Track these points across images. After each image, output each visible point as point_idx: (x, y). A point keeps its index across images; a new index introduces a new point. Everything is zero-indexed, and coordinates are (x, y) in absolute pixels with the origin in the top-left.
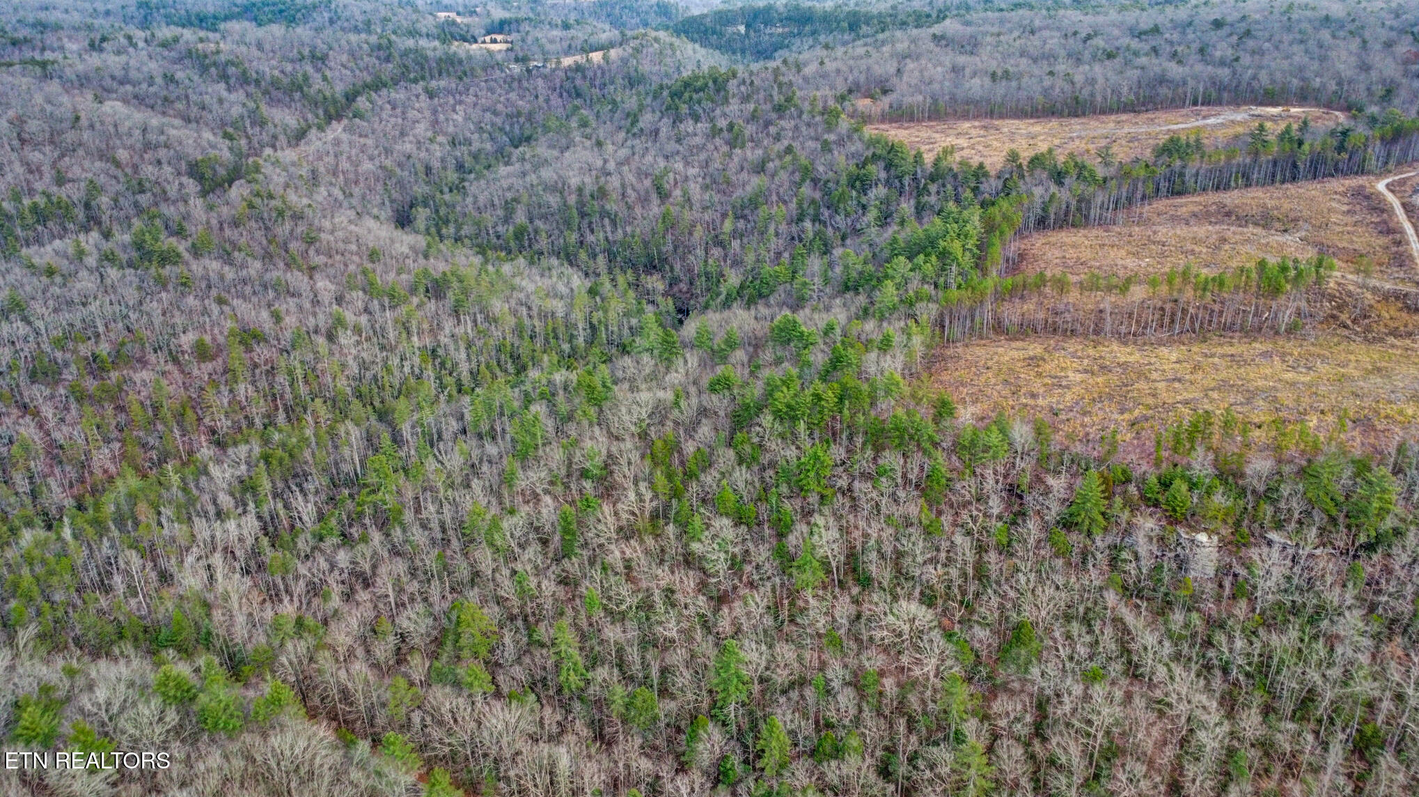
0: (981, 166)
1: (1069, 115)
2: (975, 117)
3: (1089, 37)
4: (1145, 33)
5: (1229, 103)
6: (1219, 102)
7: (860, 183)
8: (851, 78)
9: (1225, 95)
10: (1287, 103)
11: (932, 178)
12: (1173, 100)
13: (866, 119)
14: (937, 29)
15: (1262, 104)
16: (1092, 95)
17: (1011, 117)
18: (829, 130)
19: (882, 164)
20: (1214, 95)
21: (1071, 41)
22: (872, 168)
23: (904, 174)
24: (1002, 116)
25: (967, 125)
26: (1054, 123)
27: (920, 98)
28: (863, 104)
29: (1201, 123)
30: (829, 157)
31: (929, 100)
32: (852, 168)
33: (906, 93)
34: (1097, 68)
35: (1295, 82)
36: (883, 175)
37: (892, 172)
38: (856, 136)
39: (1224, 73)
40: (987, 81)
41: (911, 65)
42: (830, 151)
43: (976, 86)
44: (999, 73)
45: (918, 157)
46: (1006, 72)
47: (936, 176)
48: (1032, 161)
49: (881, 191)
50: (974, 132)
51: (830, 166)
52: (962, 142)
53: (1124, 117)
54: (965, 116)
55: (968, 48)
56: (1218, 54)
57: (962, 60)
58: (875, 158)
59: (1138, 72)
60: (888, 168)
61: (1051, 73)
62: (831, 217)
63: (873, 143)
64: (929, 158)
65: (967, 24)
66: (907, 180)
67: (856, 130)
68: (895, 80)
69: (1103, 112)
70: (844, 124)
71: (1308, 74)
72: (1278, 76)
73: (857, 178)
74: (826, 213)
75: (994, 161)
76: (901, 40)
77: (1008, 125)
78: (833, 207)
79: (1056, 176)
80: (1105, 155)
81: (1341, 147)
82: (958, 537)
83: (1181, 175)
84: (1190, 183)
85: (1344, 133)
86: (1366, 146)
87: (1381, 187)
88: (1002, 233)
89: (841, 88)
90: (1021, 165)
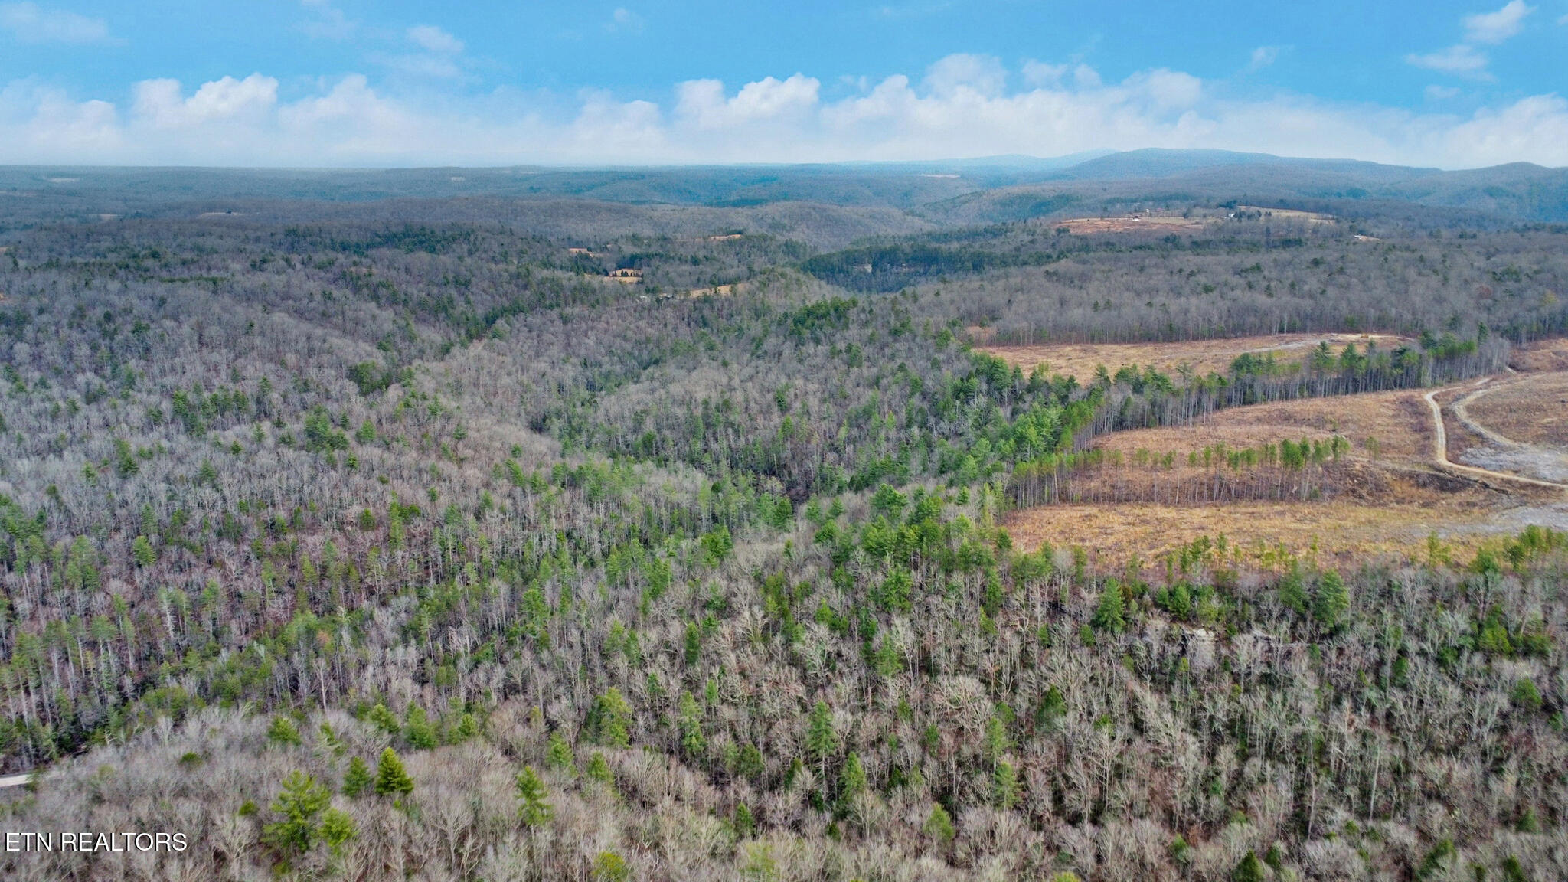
0: (1072, 379)
1: (1164, 341)
2: (1076, 343)
3: (1192, 274)
4: (1246, 270)
5: (1312, 331)
6: (1304, 330)
7: (963, 393)
8: (963, 307)
9: (1309, 323)
10: (1366, 330)
11: (1029, 390)
12: (1260, 327)
13: (977, 343)
14: (1051, 267)
15: (1343, 332)
16: (1185, 322)
17: (1111, 343)
18: (940, 350)
19: (984, 378)
20: (1298, 323)
21: (1176, 277)
22: (974, 381)
23: (1003, 386)
24: (1101, 342)
25: (1068, 348)
26: (1149, 348)
27: (1025, 324)
28: (973, 330)
29: (1284, 347)
30: (938, 373)
31: (1033, 327)
32: (957, 381)
33: (1014, 320)
34: (1194, 300)
35: (1373, 313)
36: (984, 387)
37: (993, 384)
38: (963, 355)
39: (1307, 304)
40: (1089, 311)
41: (1020, 296)
42: (940, 369)
43: (1077, 314)
44: (1102, 303)
45: (1017, 373)
46: (1108, 302)
47: (1033, 388)
48: (1117, 376)
49: (982, 401)
50: (1073, 354)
51: (938, 381)
52: (1062, 362)
53: (1214, 342)
54: (1068, 341)
55: (1076, 282)
56: (1306, 288)
57: (1069, 293)
58: (979, 372)
59: (1228, 303)
60: (990, 380)
61: (1150, 304)
62: (937, 423)
63: (976, 361)
64: (1027, 375)
65: (1084, 262)
66: (1006, 392)
67: (964, 350)
68: (1005, 310)
69: (1196, 338)
70: (954, 344)
71: (1385, 304)
72: (1357, 306)
73: (962, 390)
74: (932, 420)
75: (1085, 377)
76: (1016, 275)
77: (1105, 349)
78: (939, 416)
79: (1138, 387)
80: (1184, 370)
81: (1398, 365)
82: (1008, 634)
83: (1251, 386)
84: (1260, 394)
85: (1402, 352)
86: (1420, 363)
87: (1428, 396)
88: (1074, 424)
89: (953, 316)
90: (1107, 379)
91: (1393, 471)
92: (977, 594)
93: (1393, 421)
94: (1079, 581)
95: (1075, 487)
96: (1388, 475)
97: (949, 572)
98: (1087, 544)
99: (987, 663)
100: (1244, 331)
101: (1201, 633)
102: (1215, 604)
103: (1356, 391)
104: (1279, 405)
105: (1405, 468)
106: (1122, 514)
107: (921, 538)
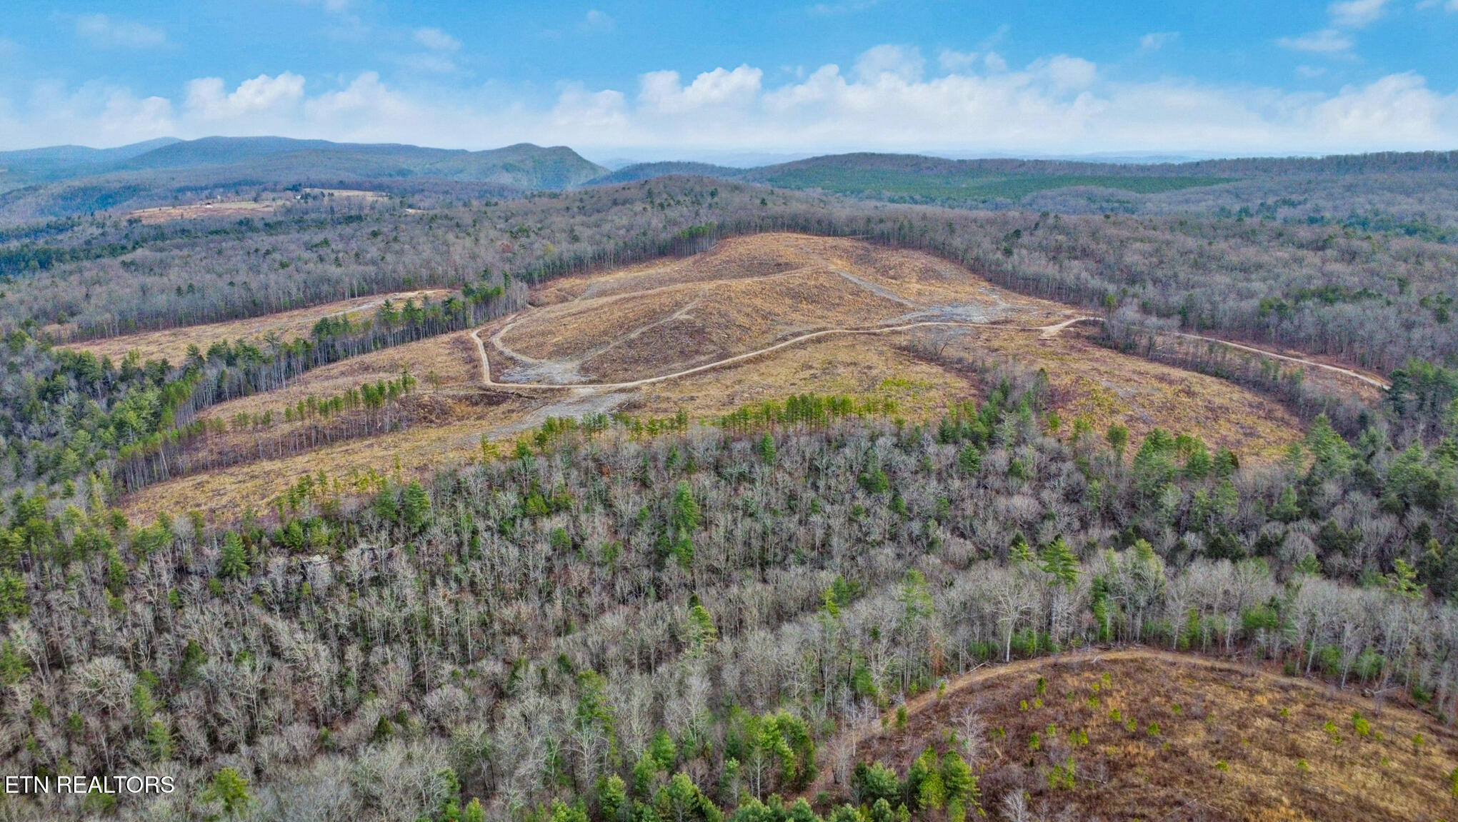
0: (165, 362)
1: (250, 316)
2: (165, 328)
3: (268, 252)
4: (316, 246)
5: (379, 293)
6: (371, 293)
7: (51, 393)
8: (36, 307)
9: (375, 287)
10: (422, 288)
11: (123, 379)
12: (334, 295)
13: (59, 341)
14: (128, 257)
15: (403, 291)
16: (267, 298)
17: (199, 324)
18: (15, 352)
19: (71, 374)
20: (366, 288)
21: (253, 257)
22: (61, 378)
23: (94, 379)
24: (190, 324)
25: (157, 334)
26: (237, 324)
27: (108, 316)
28: (52, 329)
29: (356, 309)
30: (17, 376)
31: (117, 318)
32: (41, 381)
33: (93, 313)
34: (273, 277)
35: (425, 273)
36: (73, 383)
37: (83, 378)
38: (44, 355)
39: (371, 269)
40: (173, 296)
41: (98, 289)
42: (18, 372)
43: (161, 301)
44: (184, 288)
45: (107, 364)
46: (191, 286)
47: (126, 376)
48: (210, 353)
49: (73, 397)
50: (163, 339)
51: (19, 385)
52: (153, 348)
53: (296, 312)
54: (156, 328)
55: (157, 270)
56: (369, 256)
57: (149, 280)
58: (64, 370)
59: (303, 276)
60: (78, 376)
61: (231, 284)
62: (25, 429)
63: (60, 358)
64: (117, 365)
65: (161, 250)
66: (98, 385)
67: (43, 350)
68: (84, 305)
69: (279, 310)
70: (31, 345)
71: (433, 264)
72: (411, 267)
73: (48, 390)
74: (19, 426)
75: (178, 359)
76: (90, 269)
77: (194, 331)
78: (26, 420)
79: (231, 360)
80: (271, 339)
81: (448, 312)
82: (139, 607)
83: (333, 346)
84: (341, 352)
85: (450, 301)
86: (465, 309)
87: (473, 335)
88: (173, 403)
89: (25, 316)
90: (200, 357)
91: (453, 397)
92: (99, 578)
93: (450, 358)
94: (198, 543)
95: (184, 461)
96: (450, 401)
97: (65, 565)
98: (203, 507)
99: (123, 640)
100: (321, 299)
101: (317, 558)
102: (324, 531)
103: (418, 339)
104: (357, 359)
105: (462, 393)
106: (232, 475)
107: (28, 540)
